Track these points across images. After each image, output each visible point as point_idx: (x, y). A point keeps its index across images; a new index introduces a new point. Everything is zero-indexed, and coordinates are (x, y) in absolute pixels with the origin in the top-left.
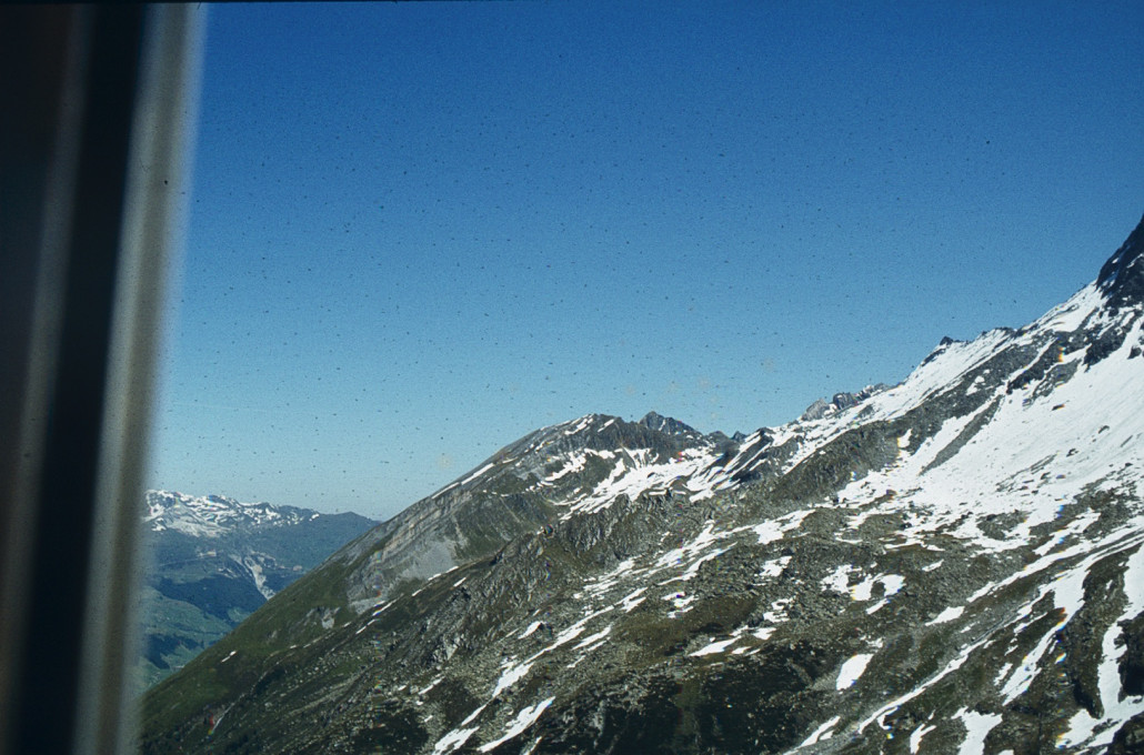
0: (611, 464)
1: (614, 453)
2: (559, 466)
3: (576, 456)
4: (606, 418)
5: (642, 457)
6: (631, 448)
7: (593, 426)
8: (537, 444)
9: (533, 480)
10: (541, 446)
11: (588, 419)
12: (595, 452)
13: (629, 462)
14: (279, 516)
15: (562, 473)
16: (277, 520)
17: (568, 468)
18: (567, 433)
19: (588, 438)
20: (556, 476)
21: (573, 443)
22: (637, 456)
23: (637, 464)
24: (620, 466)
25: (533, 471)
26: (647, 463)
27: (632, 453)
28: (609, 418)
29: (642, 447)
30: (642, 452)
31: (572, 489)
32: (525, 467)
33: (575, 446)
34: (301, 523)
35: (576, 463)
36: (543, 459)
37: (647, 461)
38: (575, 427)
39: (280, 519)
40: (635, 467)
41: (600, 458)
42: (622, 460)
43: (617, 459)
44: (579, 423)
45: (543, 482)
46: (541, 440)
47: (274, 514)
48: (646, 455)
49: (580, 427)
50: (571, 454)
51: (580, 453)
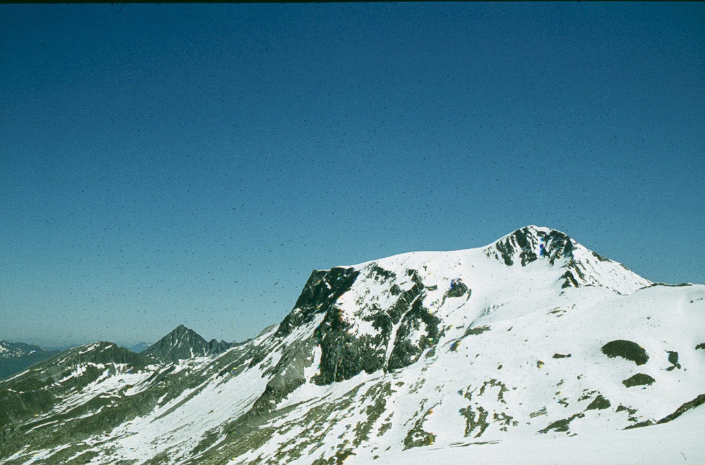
0: (101, 372)
1: (105, 366)
2: (69, 373)
3: (81, 367)
4: (107, 344)
5: (121, 369)
6: (117, 363)
7: (98, 349)
8: (61, 360)
9: (51, 381)
10: (64, 361)
11: (97, 344)
12: (94, 365)
13: (112, 371)
14: (7, 351)
15: (69, 377)
16: (5, 353)
17: (74, 374)
18: (80, 353)
19: (93, 356)
20: (65, 379)
21: (82, 359)
22: (119, 367)
23: (117, 372)
24: (106, 374)
25: (52, 376)
26: (123, 372)
27: (116, 366)
28: (109, 344)
29: (123, 363)
30: (122, 365)
31: (70, 387)
32: (47, 374)
33: (83, 360)
34: (22, 356)
35: (80, 371)
36: (63, 369)
37: (124, 371)
38: (86, 349)
39: (8, 353)
40: (115, 375)
41: (96, 368)
42: (108, 370)
43: (105, 369)
44: (89, 347)
45: (56, 384)
46: (65, 357)
47: (5, 349)
48: (124, 367)
49: (89, 349)
50: (78, 366)
51: (84, 365)
